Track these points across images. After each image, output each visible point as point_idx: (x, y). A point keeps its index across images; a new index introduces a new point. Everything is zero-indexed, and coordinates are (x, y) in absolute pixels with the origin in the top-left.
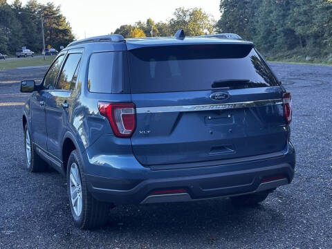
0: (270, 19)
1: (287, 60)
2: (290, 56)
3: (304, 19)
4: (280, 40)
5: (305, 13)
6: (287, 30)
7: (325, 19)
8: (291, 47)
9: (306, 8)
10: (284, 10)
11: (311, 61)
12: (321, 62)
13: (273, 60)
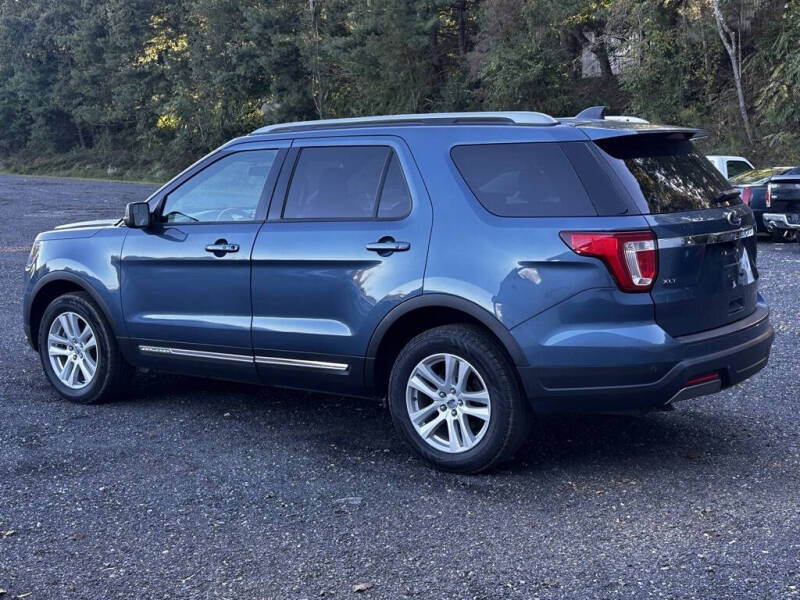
0: (8, 88)
1: (61, 173)
2: (66, 166)
3: (92, 93)
4: (39, 130)
5: (94, 81)
6: (52, 112)
7: (136, 96)
8: (63, 146)
9: (92, 71)
10: (42, 72)
11: (120, 175)
12: (141, 178)
13: (28, 173)
